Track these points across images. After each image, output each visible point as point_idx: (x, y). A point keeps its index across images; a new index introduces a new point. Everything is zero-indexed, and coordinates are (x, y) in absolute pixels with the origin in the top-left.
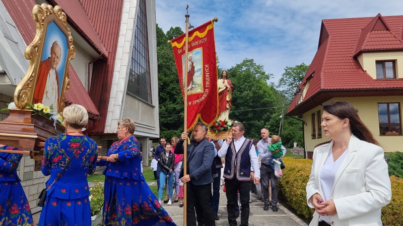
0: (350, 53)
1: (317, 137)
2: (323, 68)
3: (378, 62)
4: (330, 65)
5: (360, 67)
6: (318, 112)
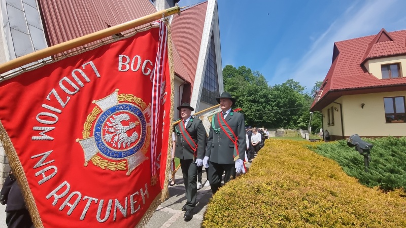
1: (331, 125)
3: (383, 66)
5: (365, 70)
6: (331, 108)
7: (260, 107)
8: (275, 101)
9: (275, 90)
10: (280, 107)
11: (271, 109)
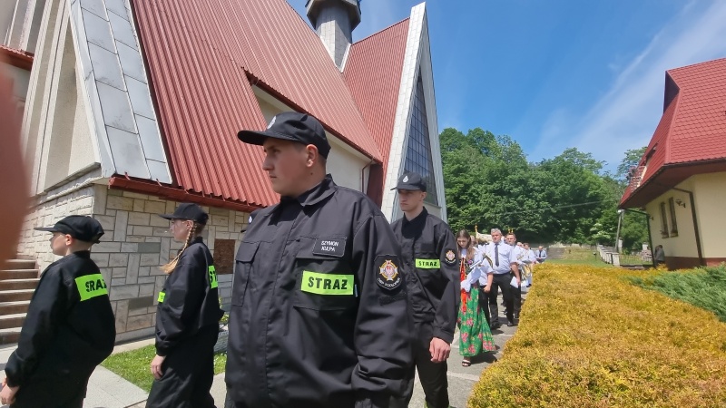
1: (670, 235)
7: (513, 203)
8: (543, 191)
9: (542, 170)
10: (554, 203)
11: (535, 206)
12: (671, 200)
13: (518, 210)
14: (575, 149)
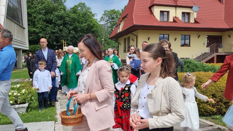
0: (147, 5)
1: (126, 52)
2: (134, 12)
3: (161, 12)
4: (137, 11)
5: (152, 13)
6: (128, 37)
10: (77, 32)
11: (68, 33)
12: (129, 38)
13: (59, 34)
14: (84, 4)
